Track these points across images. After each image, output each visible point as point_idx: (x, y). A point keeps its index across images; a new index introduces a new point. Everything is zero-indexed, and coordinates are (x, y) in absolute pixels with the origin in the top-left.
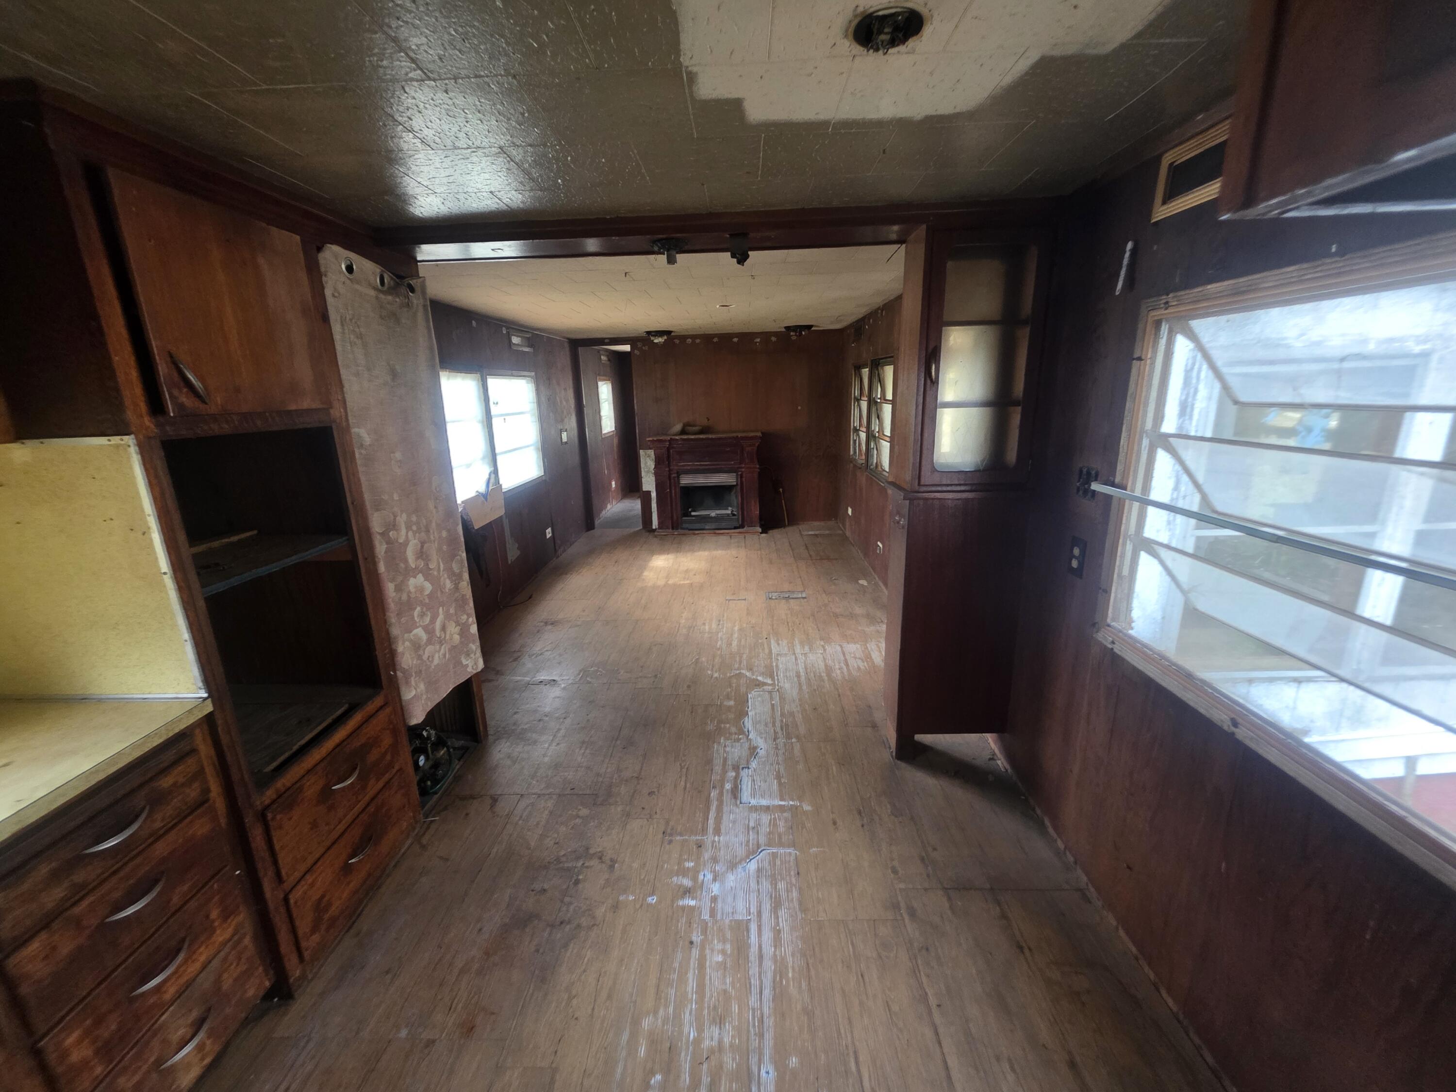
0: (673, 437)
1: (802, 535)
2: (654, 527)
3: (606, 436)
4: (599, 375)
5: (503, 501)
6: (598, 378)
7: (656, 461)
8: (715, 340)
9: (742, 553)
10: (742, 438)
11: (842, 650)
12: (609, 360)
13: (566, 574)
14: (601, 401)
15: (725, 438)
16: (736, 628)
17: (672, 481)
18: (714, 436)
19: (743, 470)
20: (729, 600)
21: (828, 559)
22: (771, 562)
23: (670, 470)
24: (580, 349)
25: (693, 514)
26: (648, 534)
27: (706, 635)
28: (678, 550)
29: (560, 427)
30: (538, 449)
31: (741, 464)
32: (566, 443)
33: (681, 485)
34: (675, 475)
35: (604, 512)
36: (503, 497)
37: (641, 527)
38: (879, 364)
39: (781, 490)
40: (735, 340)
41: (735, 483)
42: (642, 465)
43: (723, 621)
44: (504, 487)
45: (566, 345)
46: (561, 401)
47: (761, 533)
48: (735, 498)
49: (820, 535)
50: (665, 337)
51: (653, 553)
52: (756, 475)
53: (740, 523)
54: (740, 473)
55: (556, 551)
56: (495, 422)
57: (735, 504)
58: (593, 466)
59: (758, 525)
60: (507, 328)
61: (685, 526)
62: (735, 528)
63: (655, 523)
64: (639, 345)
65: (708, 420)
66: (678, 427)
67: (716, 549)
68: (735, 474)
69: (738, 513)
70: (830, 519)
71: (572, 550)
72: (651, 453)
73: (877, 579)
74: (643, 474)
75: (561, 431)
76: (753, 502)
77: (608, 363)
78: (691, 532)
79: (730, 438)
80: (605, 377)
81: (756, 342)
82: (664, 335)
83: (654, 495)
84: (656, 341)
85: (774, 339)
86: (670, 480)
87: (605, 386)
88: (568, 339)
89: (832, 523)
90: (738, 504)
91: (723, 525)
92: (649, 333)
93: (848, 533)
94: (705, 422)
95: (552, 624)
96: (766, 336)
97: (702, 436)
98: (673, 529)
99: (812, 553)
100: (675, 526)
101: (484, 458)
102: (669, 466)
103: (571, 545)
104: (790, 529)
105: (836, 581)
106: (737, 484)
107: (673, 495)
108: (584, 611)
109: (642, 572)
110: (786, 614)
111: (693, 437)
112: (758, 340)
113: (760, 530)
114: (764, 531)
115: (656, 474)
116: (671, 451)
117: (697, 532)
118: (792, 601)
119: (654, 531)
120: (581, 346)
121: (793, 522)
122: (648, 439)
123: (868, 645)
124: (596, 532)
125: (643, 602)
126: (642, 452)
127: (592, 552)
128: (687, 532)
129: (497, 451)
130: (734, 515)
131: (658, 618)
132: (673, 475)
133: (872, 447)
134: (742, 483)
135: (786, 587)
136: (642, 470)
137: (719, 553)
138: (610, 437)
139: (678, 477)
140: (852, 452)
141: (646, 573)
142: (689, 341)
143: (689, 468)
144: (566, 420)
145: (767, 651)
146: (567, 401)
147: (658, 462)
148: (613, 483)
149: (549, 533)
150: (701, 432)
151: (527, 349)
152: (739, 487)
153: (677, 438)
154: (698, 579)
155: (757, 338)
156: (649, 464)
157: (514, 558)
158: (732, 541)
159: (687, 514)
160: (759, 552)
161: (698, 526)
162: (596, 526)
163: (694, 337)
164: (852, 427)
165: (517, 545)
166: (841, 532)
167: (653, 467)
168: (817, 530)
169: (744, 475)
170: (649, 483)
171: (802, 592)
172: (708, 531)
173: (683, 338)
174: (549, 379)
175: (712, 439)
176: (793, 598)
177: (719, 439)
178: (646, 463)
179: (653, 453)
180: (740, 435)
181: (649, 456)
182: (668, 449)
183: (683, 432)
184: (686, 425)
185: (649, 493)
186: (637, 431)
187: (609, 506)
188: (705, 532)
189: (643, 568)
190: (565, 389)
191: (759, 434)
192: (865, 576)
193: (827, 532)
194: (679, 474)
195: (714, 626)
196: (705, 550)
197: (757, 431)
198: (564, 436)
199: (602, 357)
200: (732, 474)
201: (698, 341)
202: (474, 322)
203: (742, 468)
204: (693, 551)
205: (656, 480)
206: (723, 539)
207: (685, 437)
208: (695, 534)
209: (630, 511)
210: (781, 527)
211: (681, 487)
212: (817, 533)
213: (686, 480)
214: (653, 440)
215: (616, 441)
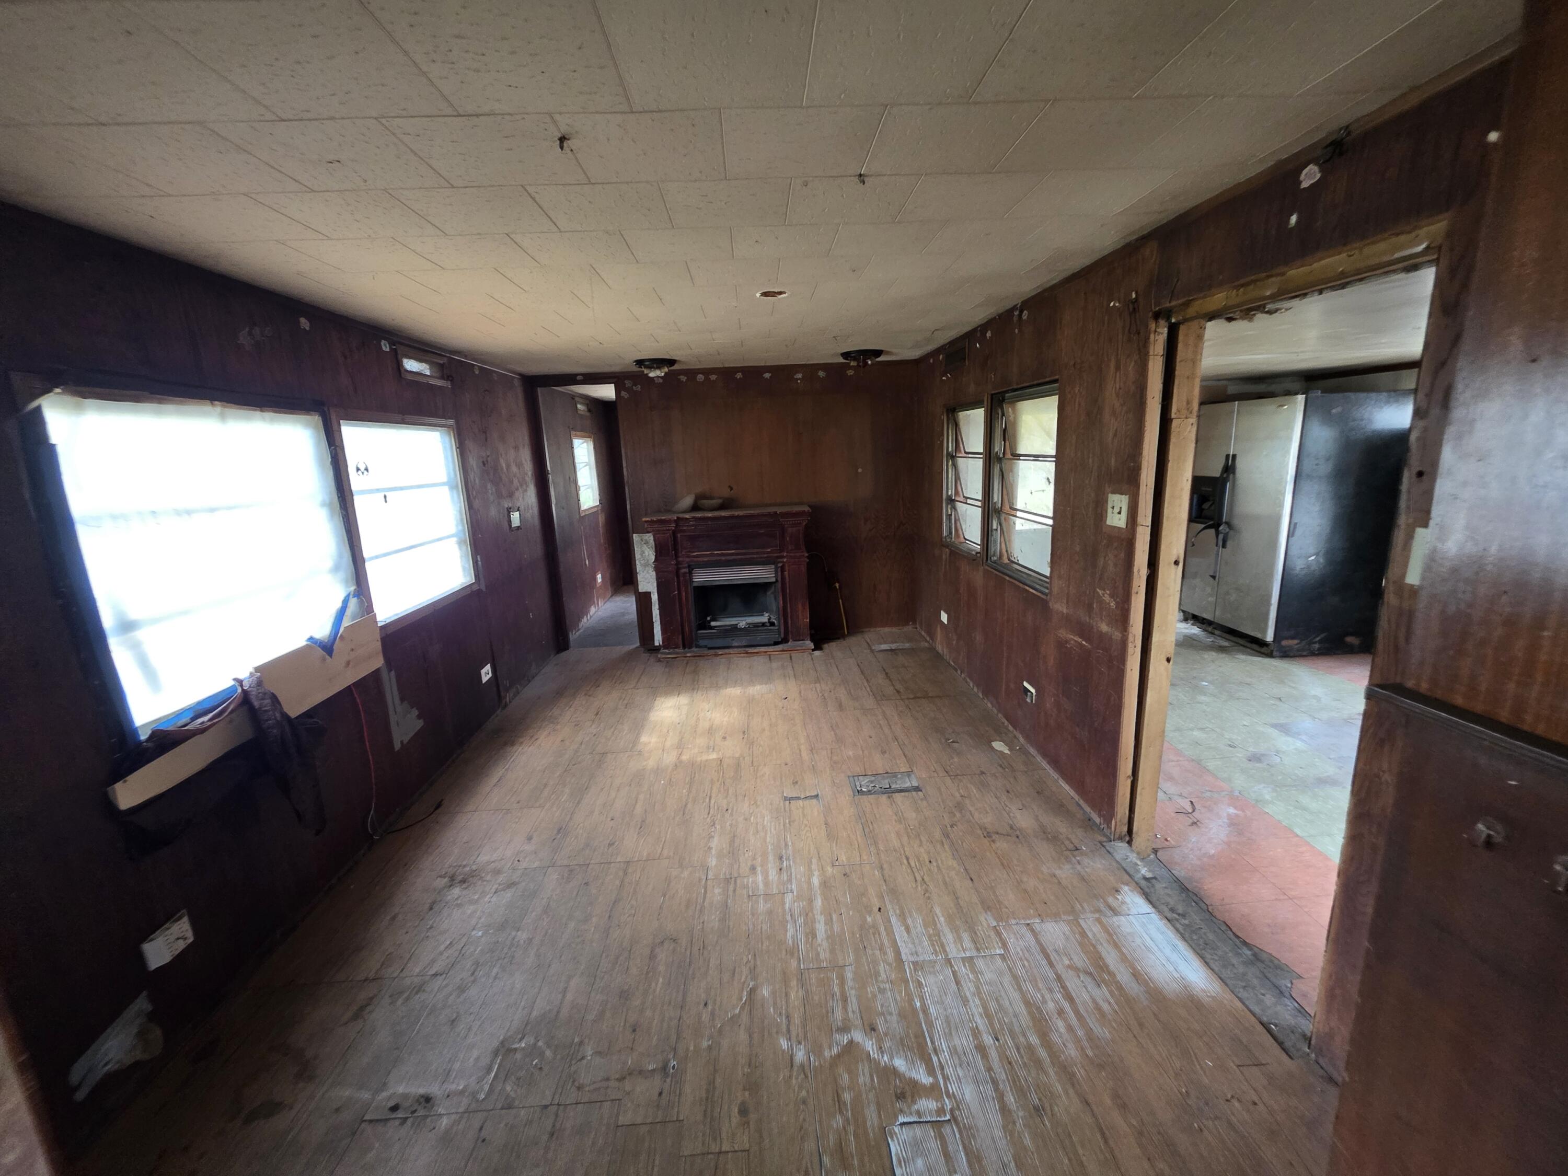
0: (681, 516)
1: (872, 651)
2: (657, 644)
3: (587, 513)
4: (574, 429)
5: (379, 644)
6: (573, 433)
7: (656, 552)
8: (739, 375)
9: (792, 688)
10: (784, 515)
11: (1038, 942)
12: (589, 411)
13: (513, 744)
14: (578, 466)
15: (758, 516)
16: (816, 881)
17: (682, 579)
18: (741, 513)
19: (785, 560)
20: (791, 799)
21: (926, 697)
22: (841, 707)
23: (678, 563)
24: (539, 390)
25: (713, 624)
26: (647, 655)
27: (762, 906)
28: (694, 686)
29: (507, 504)
30: (465, 542)
31: (781, 551)
32: (518, 528)
33: (695, 584)
34: (687, 570)
35: (585, 620)
36: (378, 636)
37: (638, 644)
38: (1003, 400)
39: (837, 585)
40: (767, 375)
41: (774, 580)
42: (638, 556)
43: (788, 859)
44: (379, 618)
45: (517, 383)
46: (508, 466)
47: (813, 650)
48: (772, 600)
49: (902, 650)
50: (666, 370)
51: (655, 692)
52: (804, 569)
53: (782, 636)
54: (780, 565)
55: (500, 697)
56: (360, 504)
57: (774, 608)
58: (565, 559)
59: (809, 637)
60: (392, 343)
61: (702, 643)
62: (776, 643)
63: (658, 639)
64: (628, 383)
65: (731, 489)
66: (688, 501)
67: (752, 682)
68: (773, 567)
69: (779, 622)
70: (907, 624)
71: (531, 691)
72: (650, 537)
73: (1022, 739)
74: (639, 568)
75: (509, 511)
76: (800, 607)
77: (588, 414)
78: (712, 652)
79: (763, 515)
80: (584, 433)
81: (797, 379)
82: (663, 367)
83: (655, 597)
84: (652, 375)
85: (821, 374)
86: (678, 577)
87: (585, 444)
88: (520, 374)
89: (909, 628)
90: (778, 608)
91: (759, 638)
92: (640, 363)
93: (939, 648)
94: (726, 493)
95: (463, 881)
96: (811, 369)
97: (724, 513)
98: (684, 647)
99: (899, 686)
100: (687, 644)
101: (336, 569)
102: (677, 556)
103: (529, 681)
104: (852, 640)
105: (956, 745)
106: (777, 581)
107: (684, 598)
108: (530, 839)
109: (638, 736)
110: (898, 834)
111: (710, 515)
112: (799, 376)
113: (810, 644)
114: (818, 647)
115: (657, 570)
116: (679, 535)
117: (720, 652)
118: (898, 797)
119: (657, 649)
120: (540, 387)
121: (855, 628)
122: (644, 519)
123: (1082, 922)
124: (570, 655)
125: (639, 809)
126: (636, 537)
127: (561, 694)
128: (706, 652)
129: (366, 553)
130: (772, 624)
131: (665, 852)
132: (683, 571)
133: (995, 527)
134: (783, 578)
135: (879, 763)
136: (637, 562)
137: (757, 690)
138: (592, 515)
139: (690, 573)
140: (945, 533)
141: (644, 739)
142: (700, 377)
143: (706, 559)
144: (518, 494)
145: (891, 956)
146: (519, 465)
147: (661, 551)
148: (599, 577)
149: (486, 673)
150: (722, 507)
151: (440, 383)
152: (779, 585)
153: (687, 516)
154: (732, 748)
155: (799, 372)
156: (647, 554)
157: (406, 739)
158: (775, 665)
159: (704, 625)
160: (818, 685)
161: (719, 642)
162: (572, 643)
163: (707, 372)
164: (944, 496)
165: (415, 712)
166: (926, 644)
167: (653, 558)
168: (892, 642)
169: (787, 568)
170: (647, 581)
171: (909, 774)
172: (736, 650)
173: (691, 373)
174: (485, 432)
175: (738, 517)
176: (901, 791)
177: (752, 516)
178: (643, 552)
179: (652, 538)
180: (779, 510)
181: (647, 543)
182: (674, 533)
183: (695, 508)
184: (699, 497)
185: (648, 595)
186: (628, 507)
187: (593, 610)
188: (731, 651)
189: (638, 727)
190: (516, 448)
191: (806, 509)
192: (1000, 733)
193: (907, 645)
194: (691, 569)
195: (773, 874)
196: (735, 683)
197: (801, 504)
198: (515, 517)
199: (579, 406)
200: (767, 567)
201: (713, 377)
202: (303, 320)
203: (783, 557)
204: (717, 687)
205: (657, 579)
206: (759, 662)
207: (699, 515)
208: (716, 655)
209: (623, 614)
210: (839, 638)
211: (695, 587)
212: (894, 646)
213: (702, 577)
214: (652, 521)
215: (601, 519)
